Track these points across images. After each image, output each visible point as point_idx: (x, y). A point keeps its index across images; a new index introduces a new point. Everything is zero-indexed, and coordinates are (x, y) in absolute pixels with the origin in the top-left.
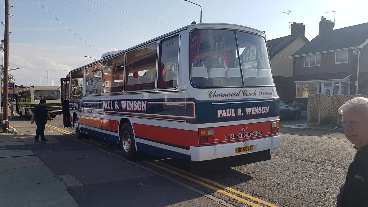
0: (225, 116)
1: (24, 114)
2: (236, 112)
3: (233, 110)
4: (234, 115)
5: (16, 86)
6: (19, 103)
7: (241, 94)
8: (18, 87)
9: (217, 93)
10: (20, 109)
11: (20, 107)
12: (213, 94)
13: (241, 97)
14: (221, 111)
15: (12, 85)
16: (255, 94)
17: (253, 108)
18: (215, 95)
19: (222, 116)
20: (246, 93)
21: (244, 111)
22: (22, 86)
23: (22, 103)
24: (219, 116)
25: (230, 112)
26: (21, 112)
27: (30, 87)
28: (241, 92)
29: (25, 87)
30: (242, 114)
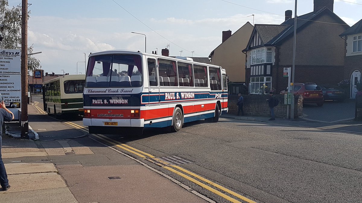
0: (97, 103)
1: (52, 112)
2: (103, 101)
3: (101, 100)
4: (102, 103)
5: (47, 74)
6: (46, 97)
7: (107, 91)
8: (49, 75)
9: (92, 91)
10: (48, 105)
11: (48, 103)
12: (90, 91)
13: (107, 93)
14: (94, 100)
15: (40, 73)
16: (117, 91)
17: (115, 100)
18: (91, 92)
19: (95, 103)
20: (111, 91)
21: (108, 101)
22: (53, 73)
23: (50, 98)
24: (93, 103)
25: (100, 101)
26: (49, 109)
27: (64, 75)
28: (107, 90)
29: (57, 76)
30: (108, 103)
